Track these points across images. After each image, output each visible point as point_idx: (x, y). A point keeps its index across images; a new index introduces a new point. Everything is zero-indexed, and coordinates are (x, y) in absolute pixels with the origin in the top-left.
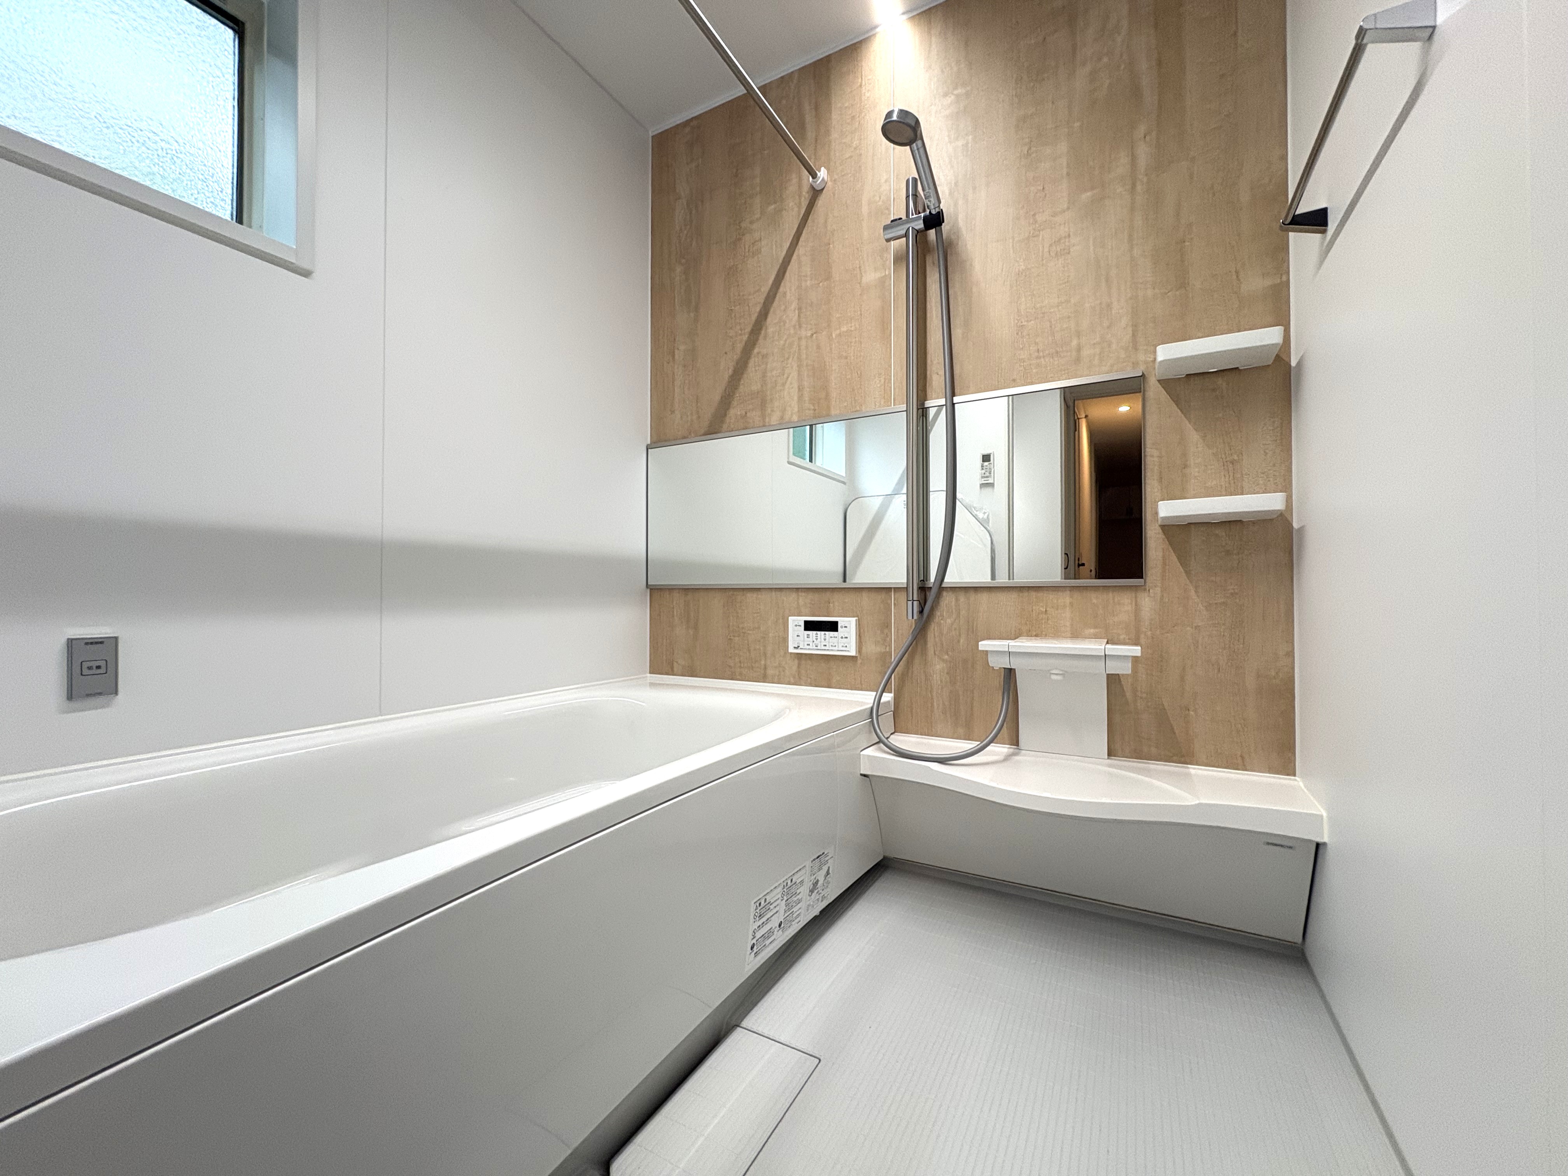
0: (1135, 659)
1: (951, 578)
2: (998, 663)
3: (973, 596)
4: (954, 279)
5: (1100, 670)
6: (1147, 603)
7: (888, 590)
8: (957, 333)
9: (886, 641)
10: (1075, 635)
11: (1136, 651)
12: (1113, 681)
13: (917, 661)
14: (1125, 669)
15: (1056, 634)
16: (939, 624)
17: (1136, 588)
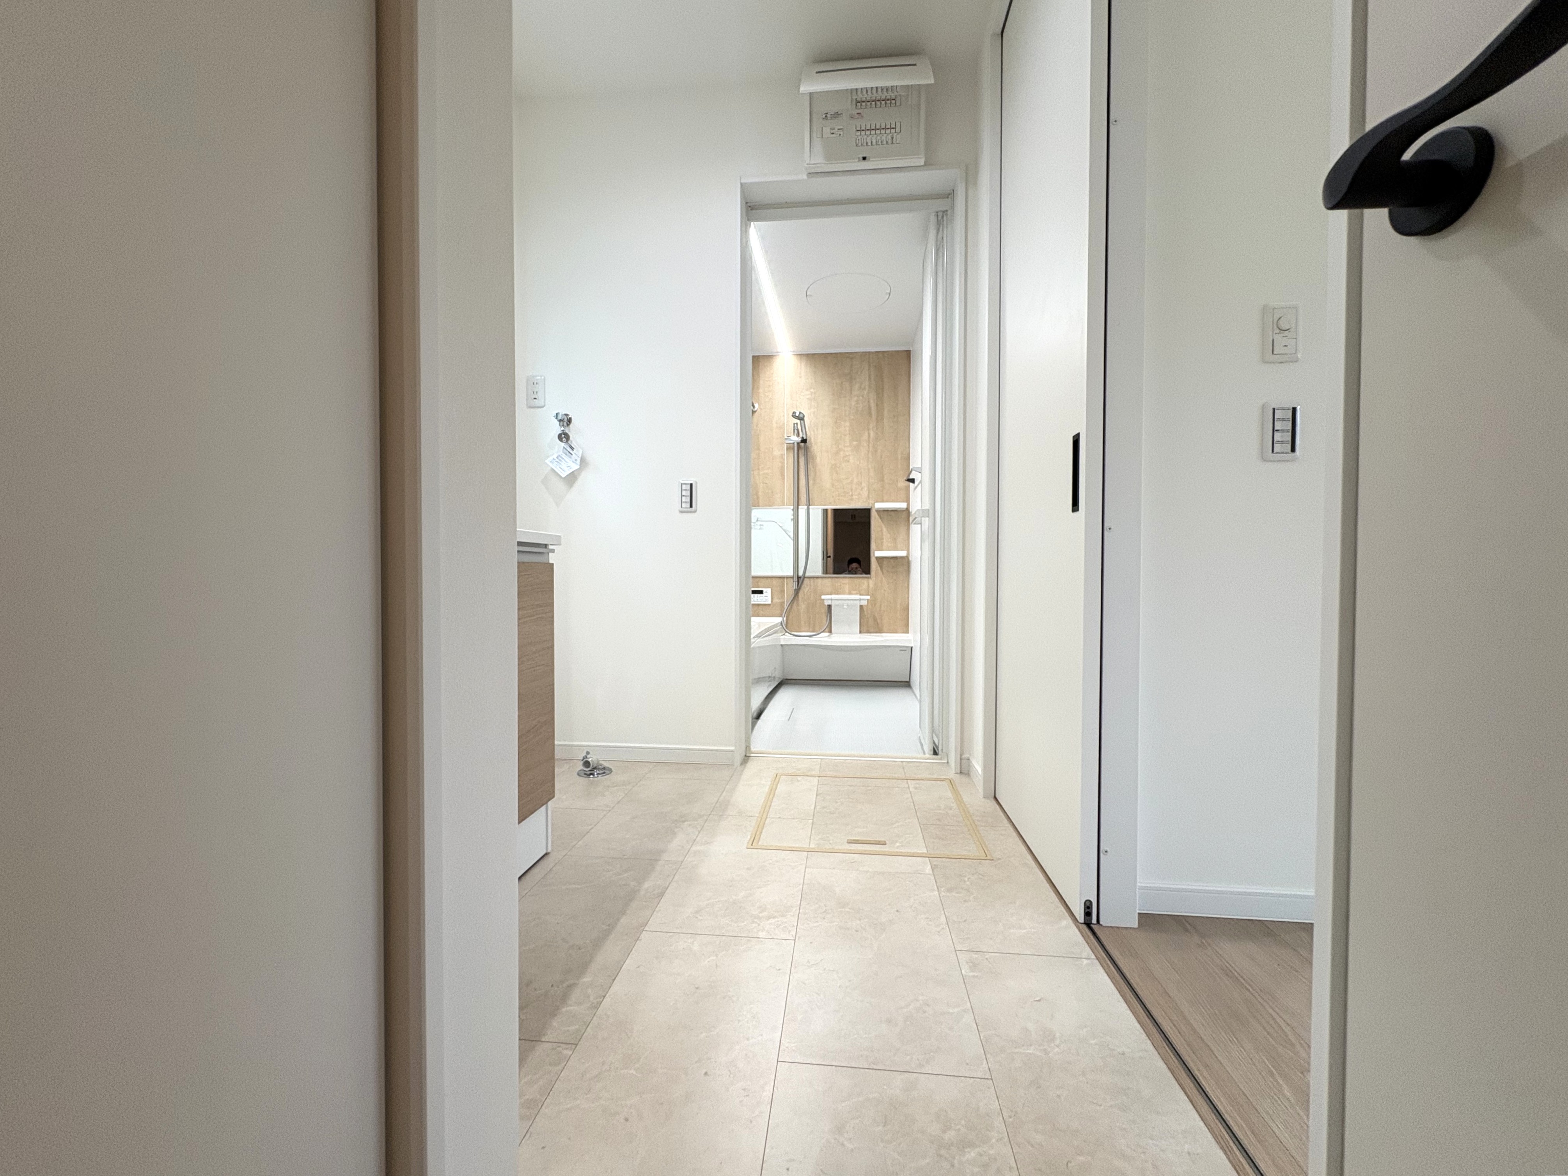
0: (868, 600)
1: (807, 574)
2: (827, 603)
3: (816, 580)
4: (810, 461)
5: (858, 603)
6: (871, 582)
7: (783, 578)
8: (811, 482)
9: (783, 597)
10: (850, 593)
11: (868, 597)
12: (861, 607)
13: (795, 604)
14: (864, 603)
15: (843, 593)
16: (804, 592)
17: (868, 578)
